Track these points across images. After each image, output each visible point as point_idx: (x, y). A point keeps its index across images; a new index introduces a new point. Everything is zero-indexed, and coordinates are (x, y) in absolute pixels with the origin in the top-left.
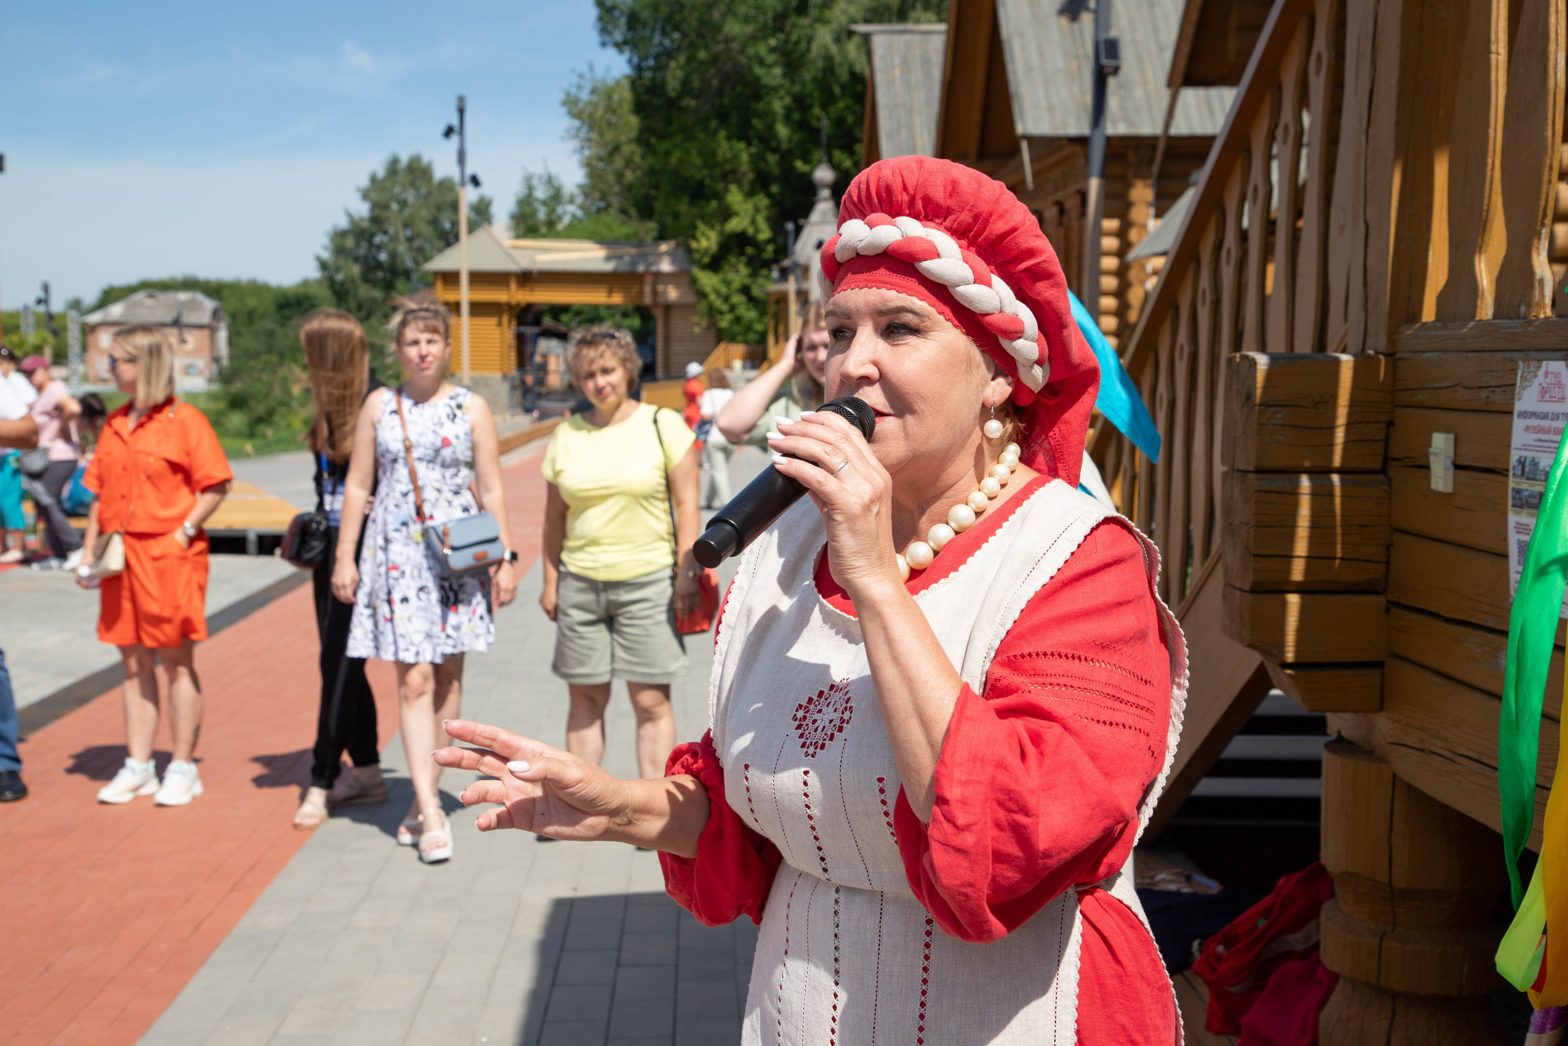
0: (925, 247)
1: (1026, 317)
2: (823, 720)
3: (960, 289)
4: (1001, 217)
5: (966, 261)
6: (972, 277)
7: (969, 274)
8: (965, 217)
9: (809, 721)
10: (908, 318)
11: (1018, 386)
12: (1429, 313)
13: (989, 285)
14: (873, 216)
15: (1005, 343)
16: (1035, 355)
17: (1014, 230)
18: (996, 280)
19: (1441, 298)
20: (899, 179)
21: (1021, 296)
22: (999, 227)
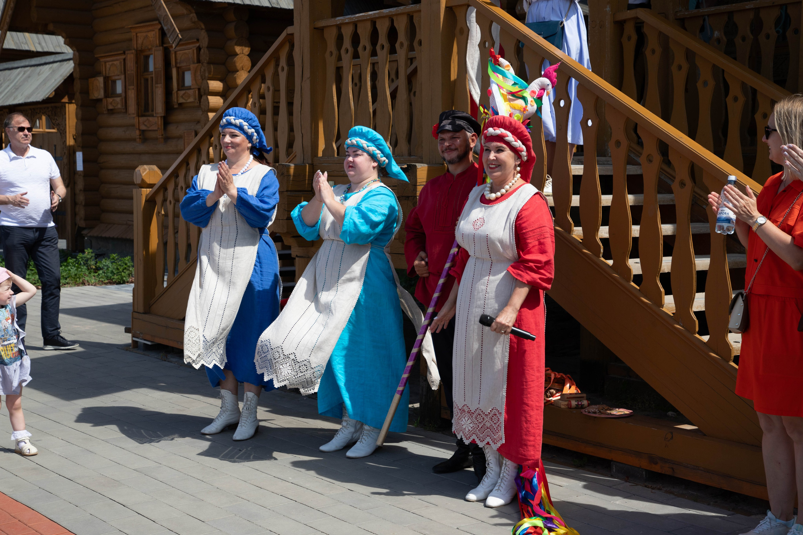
0: (506, 135)
1: (524, 148)
2: (478, 224)
3: (512, 143)
4: (520, 129)
5: (513, 137)
6: (514, 141)
7: (514, 140)
8: (512, 129)
9: (475, 224)
10: (502, 148)
11: (522, 161)
12: (320, 154)
13: (517, 142)
14: (495, 128)
15: (520, 153)
16: (525, 155)
17: (522, 131)
18: (519, 141)
19: (323, 151)
20: (500, 121)
21: (523, 144)
22: (520, 131)
